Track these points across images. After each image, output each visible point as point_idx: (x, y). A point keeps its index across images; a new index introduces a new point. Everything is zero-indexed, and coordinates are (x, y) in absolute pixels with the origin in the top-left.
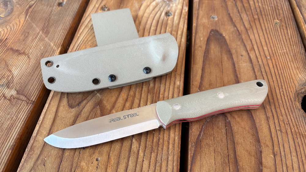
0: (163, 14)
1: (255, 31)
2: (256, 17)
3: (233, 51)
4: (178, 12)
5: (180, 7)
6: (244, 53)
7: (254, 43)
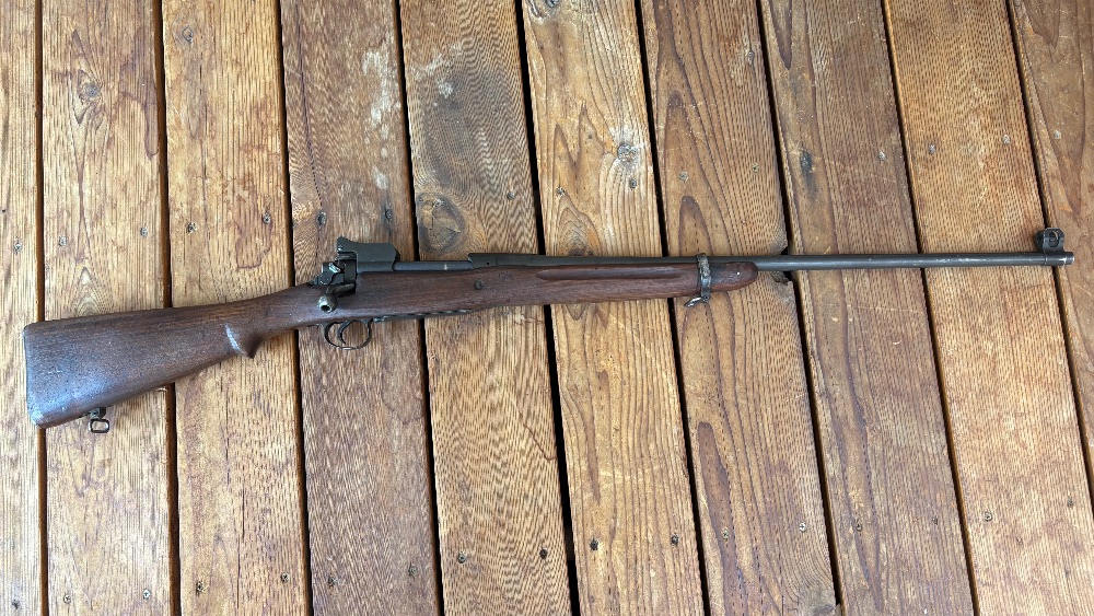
0: (627, 184)
1: (731, 188)
2: (731, 162)
3: (708, 222)
4: (643, 176)
5: (643, 167)
6: (719, 222)
7: (730, 205)
